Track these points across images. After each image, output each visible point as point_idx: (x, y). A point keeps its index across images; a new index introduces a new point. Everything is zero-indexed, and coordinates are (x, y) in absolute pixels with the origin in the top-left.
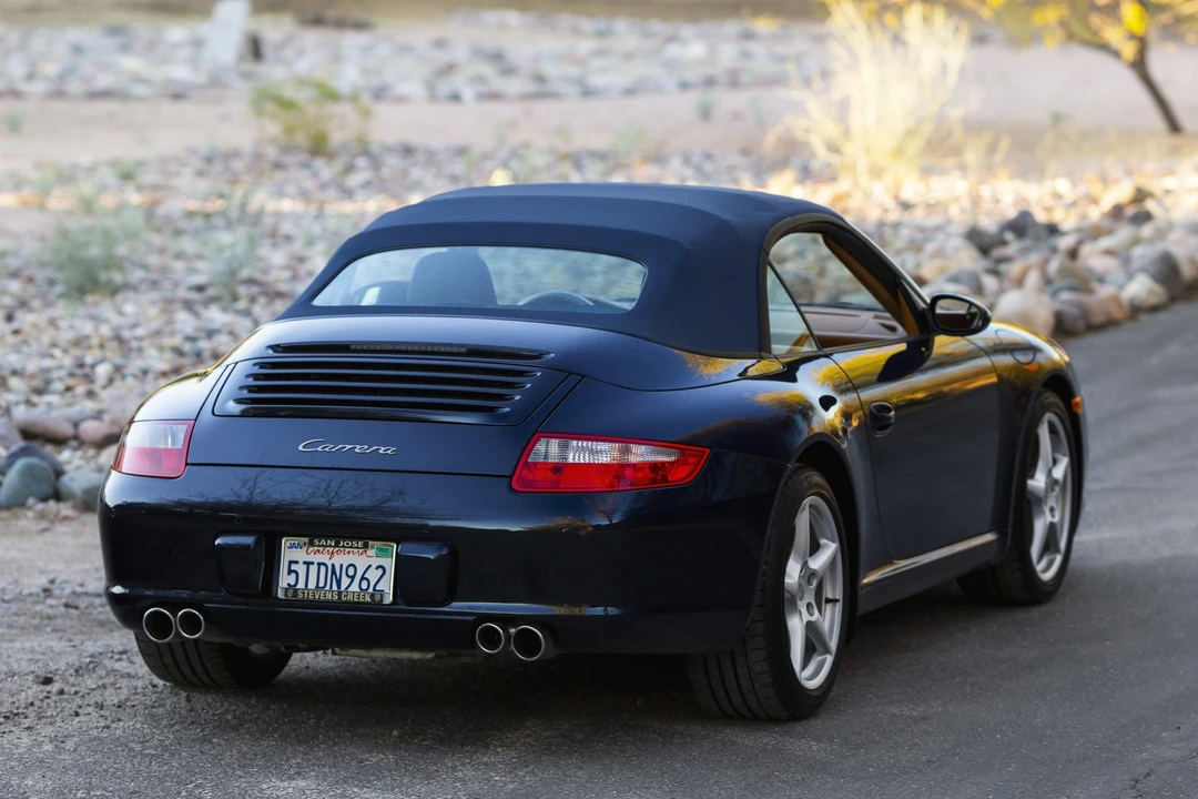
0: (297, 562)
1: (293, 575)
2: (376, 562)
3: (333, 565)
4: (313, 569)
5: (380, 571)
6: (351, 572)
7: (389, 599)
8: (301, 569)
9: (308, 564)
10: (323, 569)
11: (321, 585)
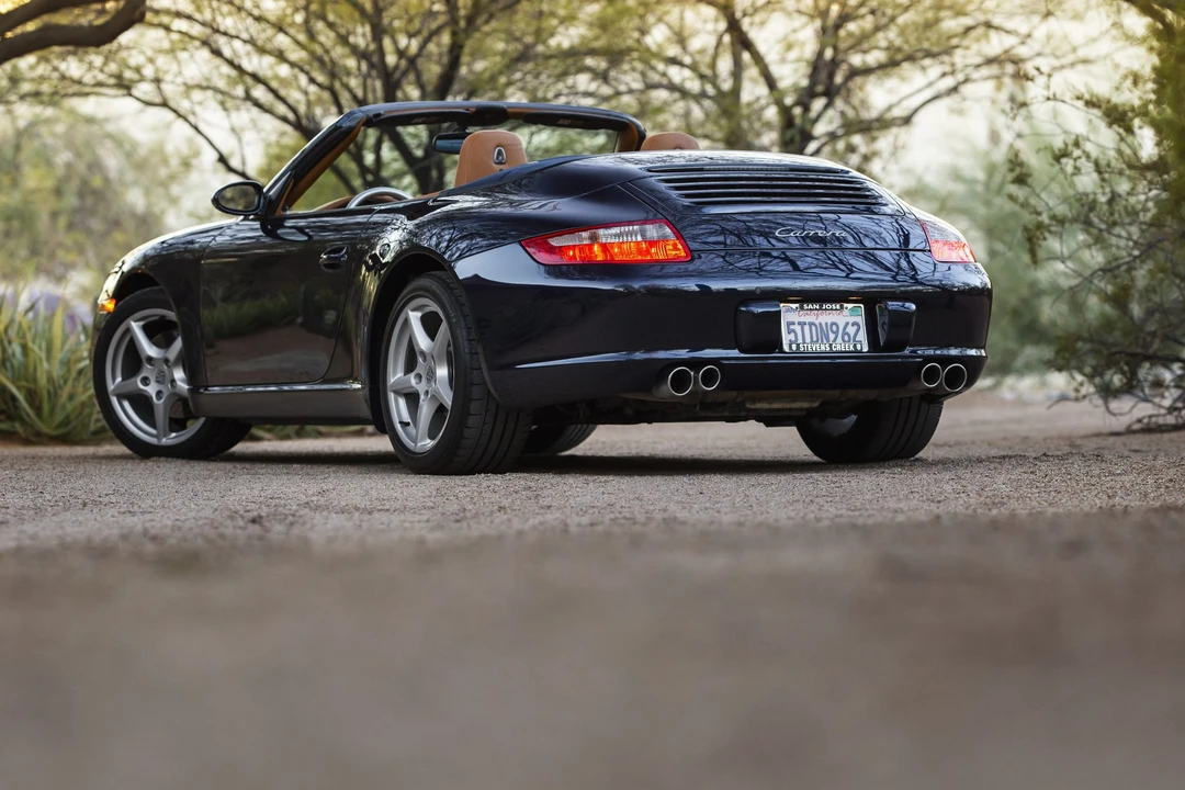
0: (794, 324)
1: (793, 334)
2: (851, 320)
3: (820, 324)
4: (807, 328)
5: (855, 327)
6: (834, 328)
7: (866, 349)
8: (797, 328)
9: (802, 324)
10: (813, 328)
11: (815, 339)
